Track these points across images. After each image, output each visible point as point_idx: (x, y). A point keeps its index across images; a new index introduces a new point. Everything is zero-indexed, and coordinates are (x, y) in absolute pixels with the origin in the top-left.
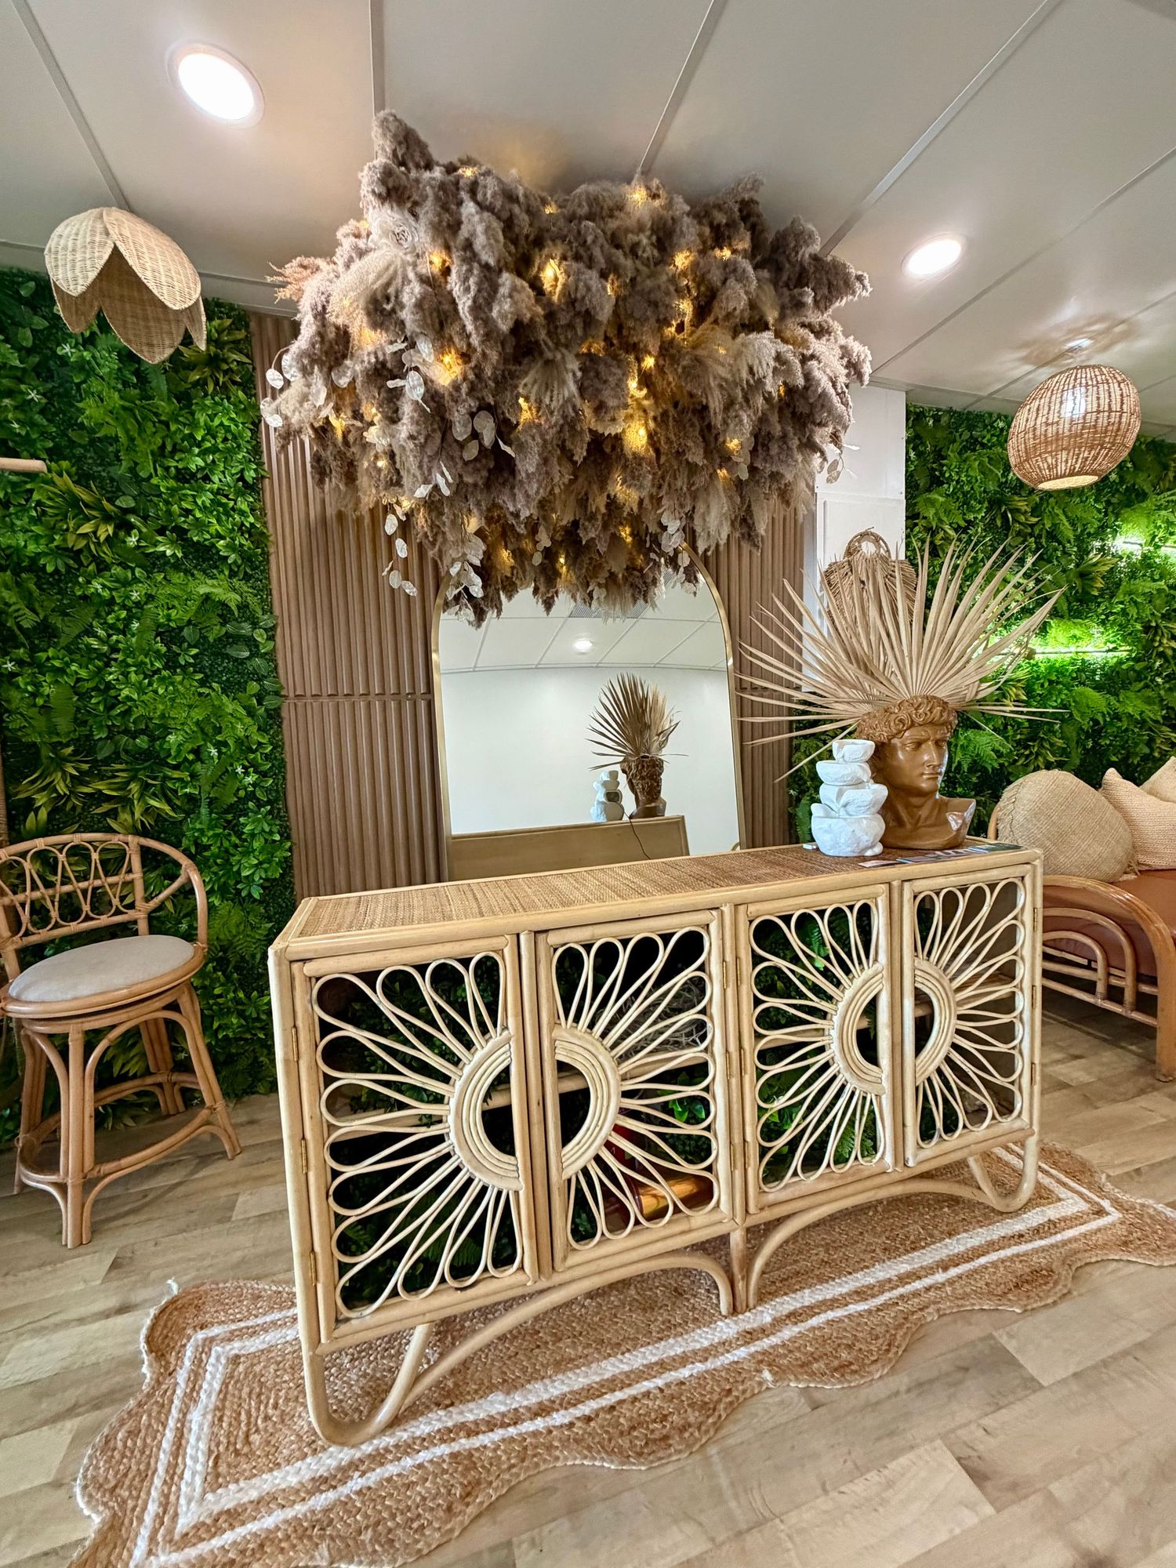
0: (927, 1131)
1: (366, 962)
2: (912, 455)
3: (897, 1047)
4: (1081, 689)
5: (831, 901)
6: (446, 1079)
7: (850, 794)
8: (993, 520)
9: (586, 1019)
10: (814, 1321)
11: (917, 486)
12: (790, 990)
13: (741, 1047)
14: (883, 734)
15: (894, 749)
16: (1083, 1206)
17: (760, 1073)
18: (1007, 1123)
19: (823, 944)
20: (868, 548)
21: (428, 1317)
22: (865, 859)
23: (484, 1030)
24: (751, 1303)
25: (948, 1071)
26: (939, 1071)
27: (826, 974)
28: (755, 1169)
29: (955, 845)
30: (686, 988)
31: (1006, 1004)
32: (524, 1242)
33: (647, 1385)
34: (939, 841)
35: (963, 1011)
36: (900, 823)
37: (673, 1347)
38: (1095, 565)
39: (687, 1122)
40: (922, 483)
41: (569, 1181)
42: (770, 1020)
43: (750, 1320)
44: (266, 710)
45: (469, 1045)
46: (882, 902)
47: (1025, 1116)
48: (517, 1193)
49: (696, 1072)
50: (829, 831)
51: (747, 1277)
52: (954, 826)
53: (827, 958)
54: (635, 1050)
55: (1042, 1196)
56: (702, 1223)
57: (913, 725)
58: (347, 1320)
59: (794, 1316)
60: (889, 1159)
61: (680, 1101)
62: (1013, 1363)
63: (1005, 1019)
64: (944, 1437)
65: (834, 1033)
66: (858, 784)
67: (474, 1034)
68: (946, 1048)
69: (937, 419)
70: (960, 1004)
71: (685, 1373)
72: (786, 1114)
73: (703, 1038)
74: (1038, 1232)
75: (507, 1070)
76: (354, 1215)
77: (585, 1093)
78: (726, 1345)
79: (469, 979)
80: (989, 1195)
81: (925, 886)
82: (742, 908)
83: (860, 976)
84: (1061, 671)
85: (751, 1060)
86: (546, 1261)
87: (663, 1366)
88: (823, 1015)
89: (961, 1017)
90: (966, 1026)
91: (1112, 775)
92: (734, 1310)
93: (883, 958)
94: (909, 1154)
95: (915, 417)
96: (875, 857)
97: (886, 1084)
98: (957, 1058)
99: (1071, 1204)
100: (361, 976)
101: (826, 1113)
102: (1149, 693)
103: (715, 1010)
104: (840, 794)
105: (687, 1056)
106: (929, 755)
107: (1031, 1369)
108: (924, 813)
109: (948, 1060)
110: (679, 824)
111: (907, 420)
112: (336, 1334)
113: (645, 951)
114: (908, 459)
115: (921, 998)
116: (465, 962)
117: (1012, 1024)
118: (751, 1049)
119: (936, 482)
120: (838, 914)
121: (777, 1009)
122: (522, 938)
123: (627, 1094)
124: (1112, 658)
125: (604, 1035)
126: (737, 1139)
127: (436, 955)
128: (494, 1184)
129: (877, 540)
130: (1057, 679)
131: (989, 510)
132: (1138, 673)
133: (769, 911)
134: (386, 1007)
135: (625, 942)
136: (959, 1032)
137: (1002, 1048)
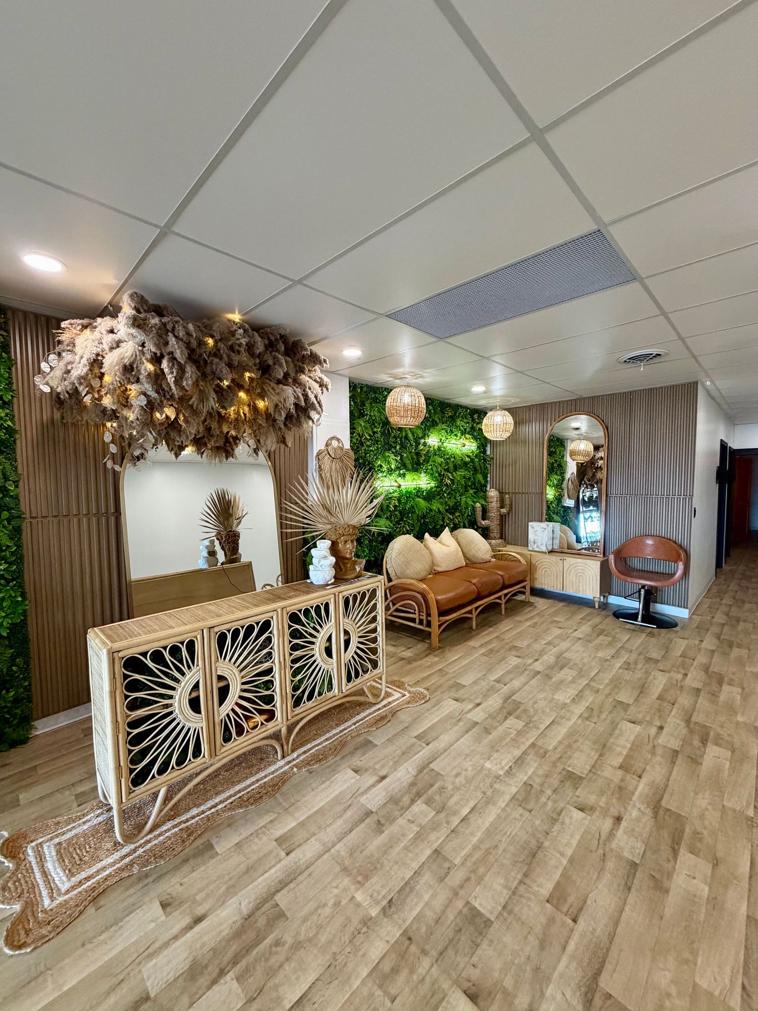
0: (349, 679)
1: (143, 649)
2: (352, 403)
3: (339, 650)
4: (418, 499)
5: (315, 603)
6: (173, 689)
7: (323, 562)
8: (384, 430)
9: (228, 658)
10: (311, 752)
11: (354, 416)
12: (301, 636)
13: (285, 659)
14: (334, 538)
15: (338, 543)
16: (400, 695)
17: (292, 667)
18: (376, 672)
19: (313, 618)
20: (335, 443)
21: (167, 783)
22: (328, 585)
23: (189, 667)
24: (290, 752)
25: (356, 657)
26: (353, 657)
27: (314, 628)
28: (290, 703)
29: (358, 576)
30: (264, 641)
31: (374, 630)
32: (205, 747)
33: (252, 787)
34: (353, 576)
35: (360, 635)
36: (341, 570)
37: (262, 774)
38: (422, 450)
39: (266, 690)
40: (356, 415)
41: (222, 720)
42: (295, 648)
43: (288, 759)
44: (13, 527)
45: (183, 674)
46: (332, 600)
47: (381, 669)
48: (202, 728)
49: (269, 671)
50: (316, 575)
51: (288, 743)
52: (358, 570)
53: (314, 623)
54: (246, 667)
55: (388, 695)
56: (271, 727)
57: (344, 535)
58: (134, 791)
59: (305, 752)
60: (336, 691)
61: (263, 683)
62: (371, 742)
63: (374, 635)
64: (349, 766)
65: (317, 649)
66: (325, 557)
67: (185, 670)
68: (355, 648)
69: (362, 388)
70: (359, 632)
71: (266, 780)
72: (301, 681)
73: (271, 659)
74: (385, 706)
75: (198, 682)
76: (137, 749)
77: (228, 686)
78: (282, 767)
79: (184, 650)
80: (371, 699)
81: (346, 594)
82: (285, 609)
83: (325, 628)
84: (410, 493)
85: (288, 663)
86: (213, 753)
87: (258, 781)
88: (313, 643)
89: (359, 637)
90: (361, 640)
91: (427, 535)
92: (283, 757)
93: (333, 620)
94: (343, 688)
95: (353, 386)
96: (332, 584)
97: (335, 664)
98: (359, 652)
99: (397, 695)
100: (141, 654)
101: (315, 678)
102: (441, 500)
103: (276, 647)
104: (319, 562)
105: (266, 666)
106: (349, 546)
107: (376, 742)
108: (349, 565)
109: (356, 652)
110: (249, 566)
111: (350, 388)
112: (130, 797)
113: (250, 629)
114: (350, 405)
115: (346, 632)
116: (182, 643)
117: (376, 637)
118: (288, 659)
119: (362, 415)
120: (318, 607)
121: (297, 644)
122: (205, 631)
123: (243, 684)
124: (429, 487)
125: (235, 663)
126: (284, 693)
127: (170, 642)
128: (193, 726)
129: (338, 440)
130: (409, 496)
131: (382, 427)
132: (438, 492)
133: (293, 609)
134: (151, 664)
135: (243, 627)
136: (359, 642)
137: (373, 646)
